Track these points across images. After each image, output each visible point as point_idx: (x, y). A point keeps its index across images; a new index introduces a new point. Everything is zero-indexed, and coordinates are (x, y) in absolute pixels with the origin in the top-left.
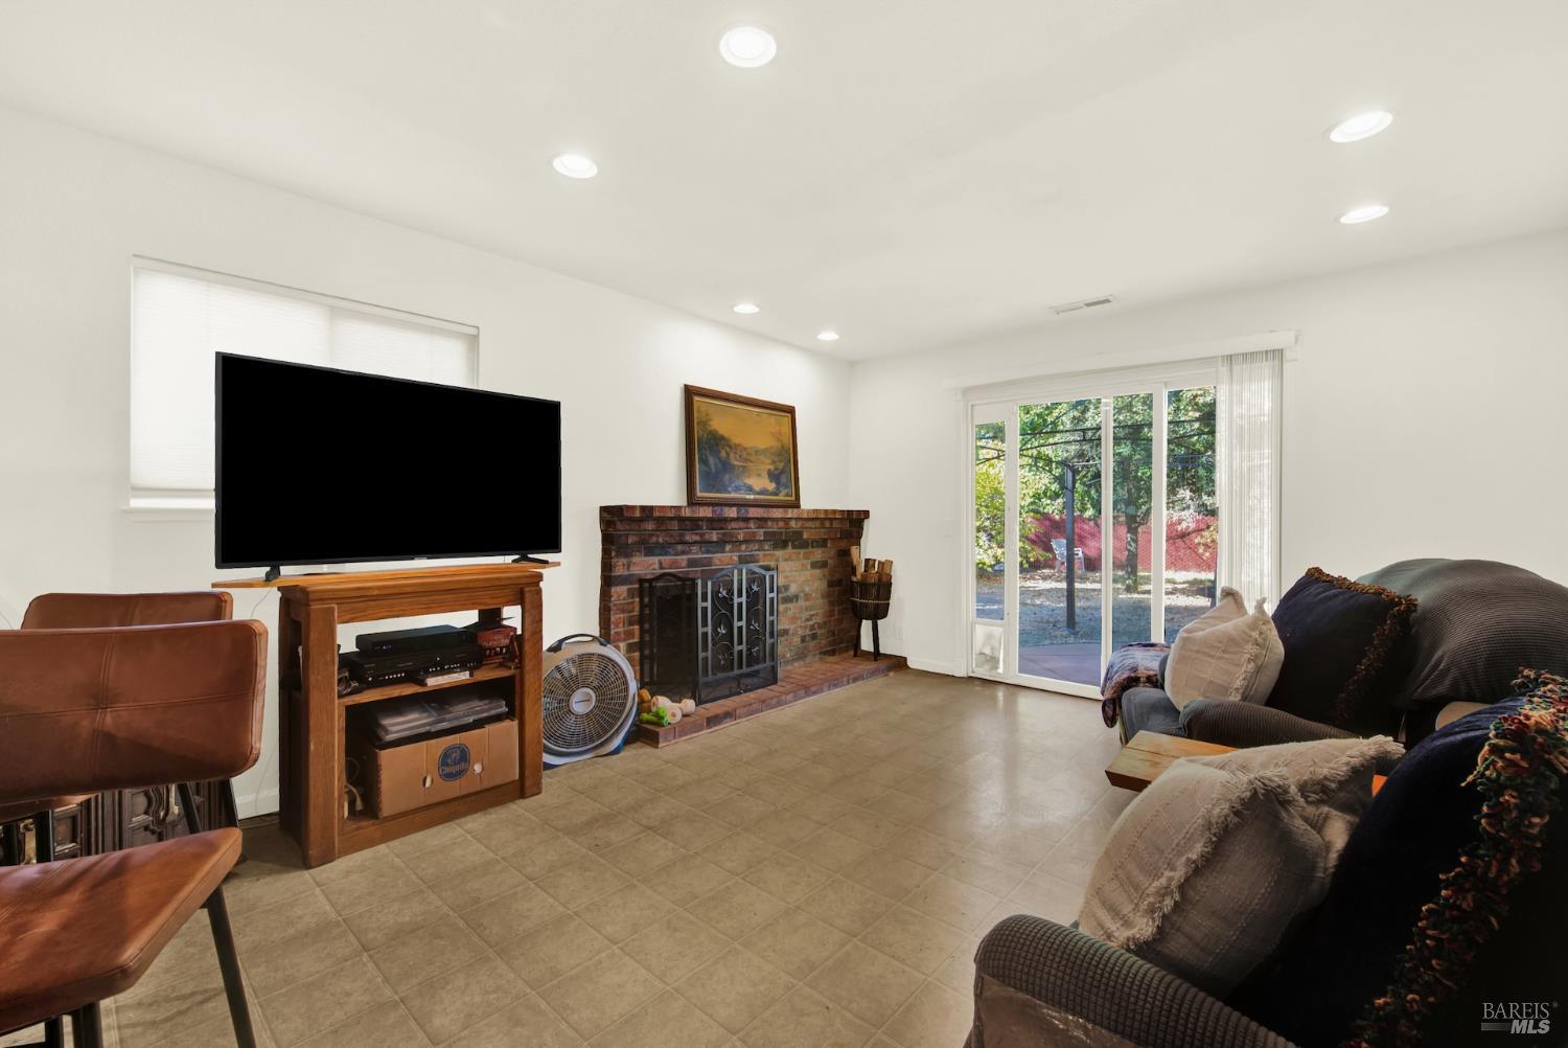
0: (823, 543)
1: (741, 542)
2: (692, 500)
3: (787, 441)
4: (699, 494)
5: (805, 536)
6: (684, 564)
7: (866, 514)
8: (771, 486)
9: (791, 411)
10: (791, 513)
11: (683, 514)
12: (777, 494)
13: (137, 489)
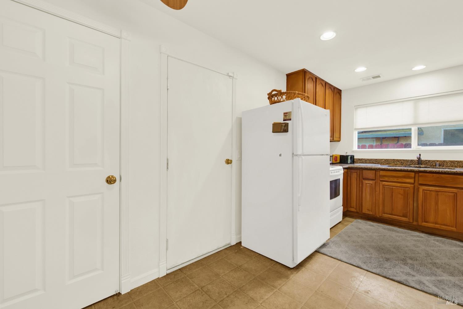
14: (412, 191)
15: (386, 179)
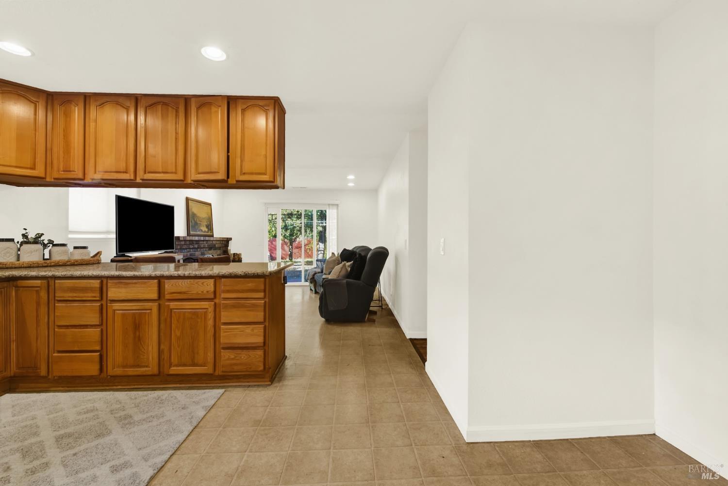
0: (219, 248)
1: (201, 248)
2: (189, 234)
3: (210, 214)
4: (191, 233)
5: (216, 246)
6: (189, 255)
7: (231, 239)
8: (207, 230)
9: (210, 205)
10: (212, 239)
11: (187, 239)
12: (208, 232)
13: (70, 232)
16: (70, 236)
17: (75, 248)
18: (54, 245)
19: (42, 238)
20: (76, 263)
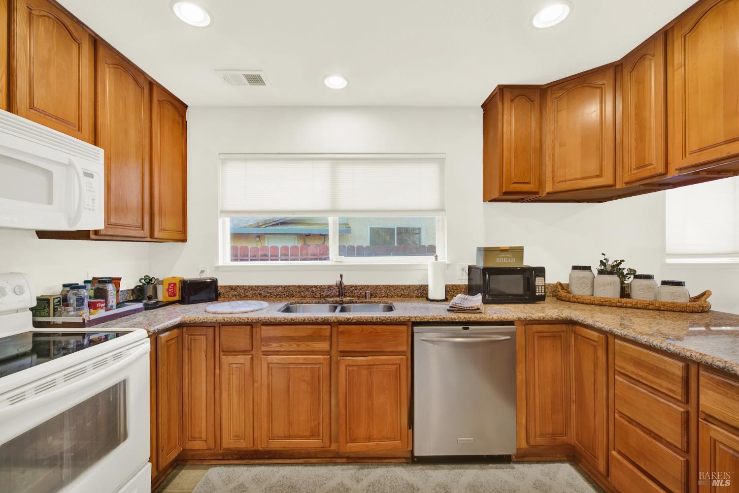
13: (667, 255)
14: (326, 370)
15: (274, 346)
16: (669, 261)
17: (664, 283)
18: (636, 277)
19: (622, 266)
20: (662, 308)
